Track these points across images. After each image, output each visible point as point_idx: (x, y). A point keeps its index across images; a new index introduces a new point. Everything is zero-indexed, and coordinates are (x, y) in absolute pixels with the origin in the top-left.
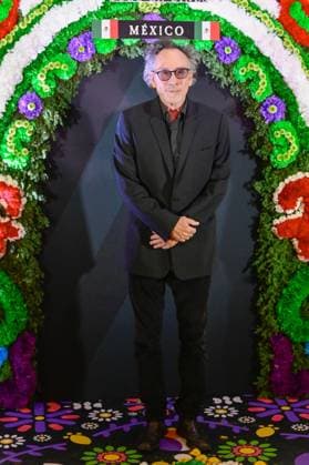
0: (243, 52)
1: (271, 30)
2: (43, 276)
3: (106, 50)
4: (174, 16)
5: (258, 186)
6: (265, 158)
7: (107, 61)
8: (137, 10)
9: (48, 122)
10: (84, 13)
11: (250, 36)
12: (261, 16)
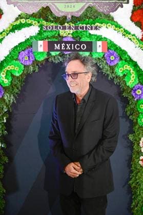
0: (121, 59)
1: (137, 46)
2: (5, 191)
3: (41, 58)
4: (80, 38)
5: (131, 137)
6: (135, 121)
7: (42, 64)
8: (59, 35)
9: (7, 101)
10: (28, 37)
11: (125, 50)
12: (131, 37)
